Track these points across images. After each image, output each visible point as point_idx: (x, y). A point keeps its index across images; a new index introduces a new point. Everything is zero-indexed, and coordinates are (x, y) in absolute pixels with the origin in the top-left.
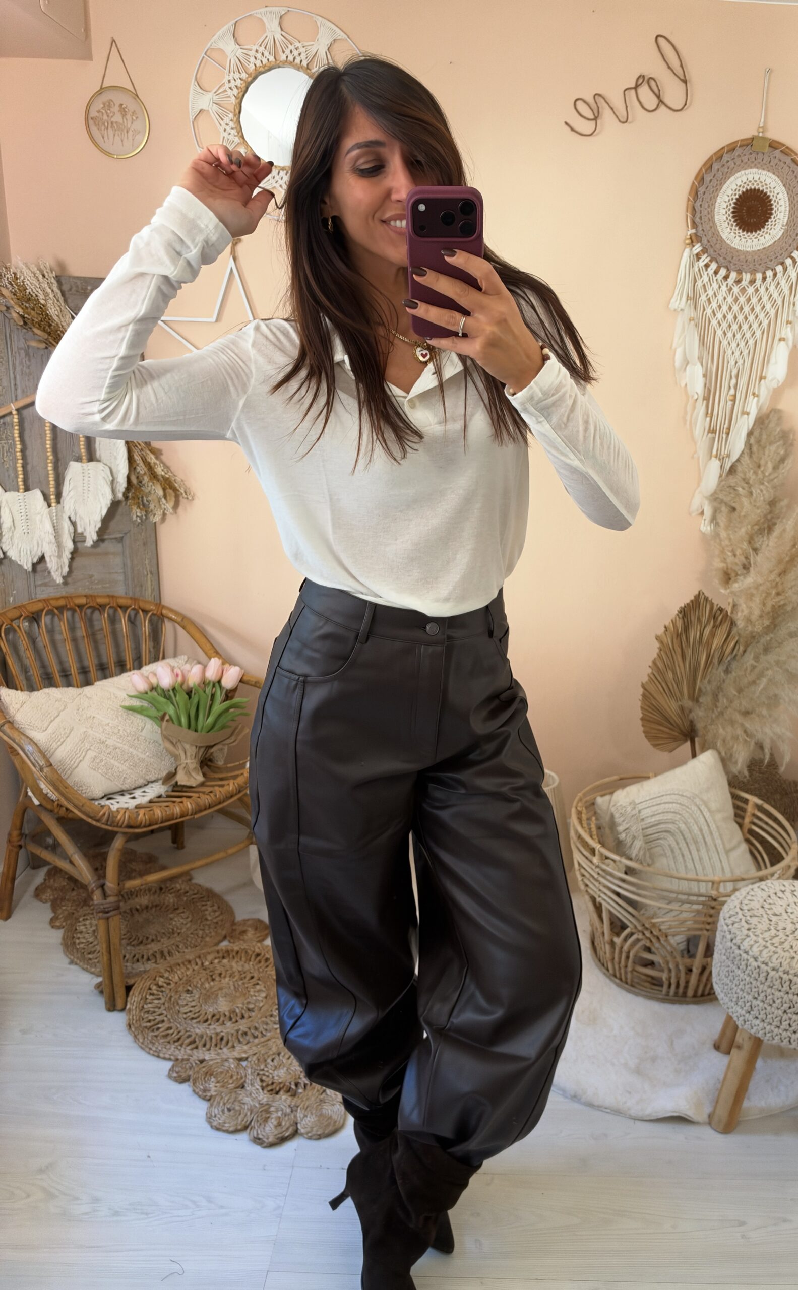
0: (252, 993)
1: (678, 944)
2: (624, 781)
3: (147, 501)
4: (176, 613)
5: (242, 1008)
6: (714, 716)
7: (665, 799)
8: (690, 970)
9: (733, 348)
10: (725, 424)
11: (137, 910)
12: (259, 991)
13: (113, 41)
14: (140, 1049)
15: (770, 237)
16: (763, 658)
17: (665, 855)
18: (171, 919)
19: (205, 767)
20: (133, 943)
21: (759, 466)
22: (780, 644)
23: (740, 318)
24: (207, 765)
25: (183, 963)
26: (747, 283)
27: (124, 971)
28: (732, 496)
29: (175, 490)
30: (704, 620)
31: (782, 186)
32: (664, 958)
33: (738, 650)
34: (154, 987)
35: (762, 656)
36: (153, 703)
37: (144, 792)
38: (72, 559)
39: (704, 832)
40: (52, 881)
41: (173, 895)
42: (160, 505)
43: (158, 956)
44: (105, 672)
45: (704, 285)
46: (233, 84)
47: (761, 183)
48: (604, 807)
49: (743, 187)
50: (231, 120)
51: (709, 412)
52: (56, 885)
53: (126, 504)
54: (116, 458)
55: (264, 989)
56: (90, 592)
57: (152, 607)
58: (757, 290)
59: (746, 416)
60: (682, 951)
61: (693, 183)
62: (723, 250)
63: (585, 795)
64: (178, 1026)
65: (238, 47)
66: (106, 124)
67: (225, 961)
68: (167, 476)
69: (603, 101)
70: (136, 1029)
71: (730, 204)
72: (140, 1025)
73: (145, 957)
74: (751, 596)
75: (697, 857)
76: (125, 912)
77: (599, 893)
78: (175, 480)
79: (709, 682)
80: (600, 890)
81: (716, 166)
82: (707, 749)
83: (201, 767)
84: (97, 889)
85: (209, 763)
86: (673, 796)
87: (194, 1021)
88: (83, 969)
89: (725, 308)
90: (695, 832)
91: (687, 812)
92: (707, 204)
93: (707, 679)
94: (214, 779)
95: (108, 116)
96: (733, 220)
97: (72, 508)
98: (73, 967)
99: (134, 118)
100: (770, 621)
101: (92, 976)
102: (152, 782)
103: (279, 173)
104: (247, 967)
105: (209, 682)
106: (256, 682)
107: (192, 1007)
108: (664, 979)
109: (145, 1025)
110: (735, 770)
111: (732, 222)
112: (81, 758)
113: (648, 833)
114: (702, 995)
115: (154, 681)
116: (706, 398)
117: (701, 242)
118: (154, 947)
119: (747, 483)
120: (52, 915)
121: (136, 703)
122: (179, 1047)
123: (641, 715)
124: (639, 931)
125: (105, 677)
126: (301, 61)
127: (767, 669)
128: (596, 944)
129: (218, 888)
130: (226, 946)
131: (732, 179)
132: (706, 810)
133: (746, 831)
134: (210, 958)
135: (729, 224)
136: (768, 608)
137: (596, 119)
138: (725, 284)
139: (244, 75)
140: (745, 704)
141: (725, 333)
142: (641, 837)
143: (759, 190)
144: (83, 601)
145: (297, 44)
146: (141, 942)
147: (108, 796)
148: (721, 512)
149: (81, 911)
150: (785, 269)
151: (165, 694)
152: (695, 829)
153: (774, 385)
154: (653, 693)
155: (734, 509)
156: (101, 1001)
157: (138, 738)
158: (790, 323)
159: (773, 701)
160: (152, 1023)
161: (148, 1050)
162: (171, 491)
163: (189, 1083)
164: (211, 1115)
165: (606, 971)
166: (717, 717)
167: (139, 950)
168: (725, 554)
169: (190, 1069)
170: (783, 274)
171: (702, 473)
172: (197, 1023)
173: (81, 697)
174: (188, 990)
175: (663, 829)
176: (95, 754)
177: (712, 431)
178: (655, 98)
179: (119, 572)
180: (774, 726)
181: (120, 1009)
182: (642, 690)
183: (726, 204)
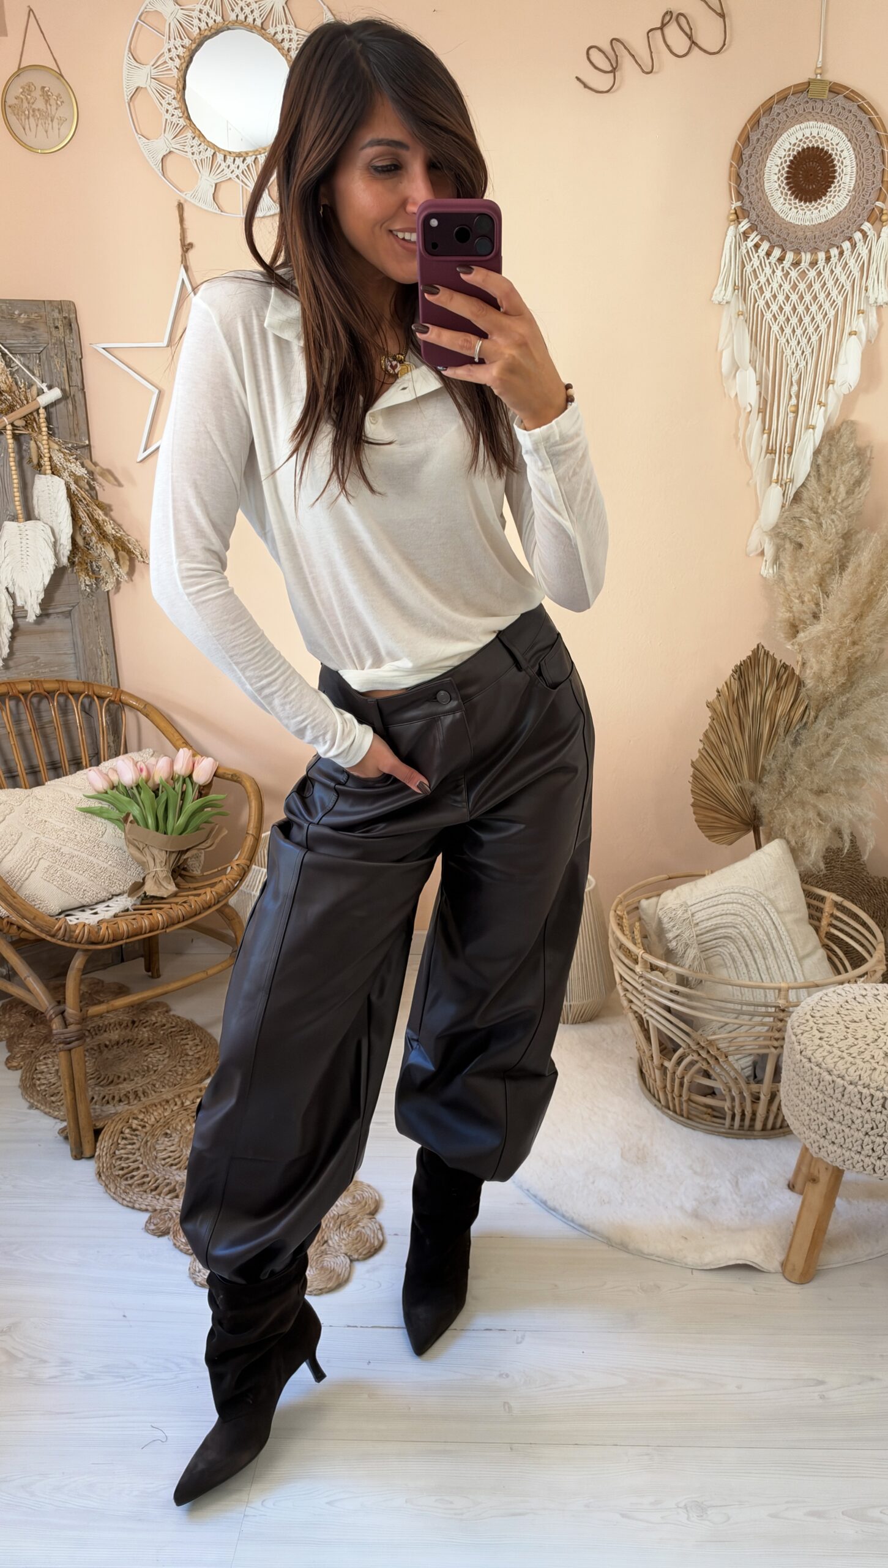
1: (742, 1069)
2: (674, 880)
4: (138, 699)
6: (779, 798)
7: (722, 899)
8: (758, 1099)
9: (793, 347)
10: (786, 442)
11: (106, 1046)
13: (31, 10)
14: (112, 1200)
15: (833, 206)
16: (837, 724)
17: (724, 965)
18: (146, 1056)
19: (179, 877)
20: (102, 1083)
21: (829, 492)
22: (859, 705)
23: (801, 309)
24: (181, 875)
25: (160, 1103)
26: (807, 264)
27: (93, 1114)
28: (797, 529)
29: (129, 552)
30: (765, 680)
31: (846, 141)
32: (725, 1083)
33: (807, 716)
34: (127, 1131)
35: (837, 721)
36: (114, 803)
37: (108, 906)
38: (13, 638)
39: (772, 936)
40: (7, 1016)
41: (148, 1029)
42: (113, 571)
43: (131, 1096)
44: (56, 770)
45: (753, 271)
46: (174, 53)
47: (821, 138)
48: (651, 911)
49: (798, 146)
50: (174, 99)
51: (766, 428)
52: (13, 1020)
54: (57, 515)
56: (35, 677)
57: (109, 693)
58: (820, 274)
59: (811, 430)
60: (748, 1077)
61: (737, 145)
62: (775, 226)
63: (625, 896)
64: (156, 1173)
65: (178, 7)
66: (27, 112)
68: (119, 535)
69: (623, 47)
70: (107, 1177)
71: (783, 169)
72: (112, 1173)
73: (117, 1098)
74: (820, 649)
75: (764, 967)
76: (92, 1049)
77: (644, 1008)
78: (128, 541)
79: (773, 757)
80: (645, 1005)
81: (764, 121)
82: (773, 839)
83: (173, 876)
84: (56, 1016)
85: (183, 872)
86: (732, 895)
87: (174, 1167)
88: (45, 1113)
89: (781, 298)
90: (761, 936)
91: (751, 913)
92: (754, 170)
93: (771, 754)
94: (189, 889)
95: (29, 103)
96: (787, 188)
97: (9, 577)
98: (33, 1112)
99: (59, 103)
100: (845, 678)
101: (57, 1121)
102: (117, 895)
103: (234, 160)
105: (179, 777)
106: (232, 775)
107: (171, 1152)
108: (726, 1109)
109: (117, 1173)
110: (807, 862)
111: (786, 191)
112: (32, 869)
113: (703, 940)
114: (773, 1128)
115: (114, 778)
116: (762, 411)
117: (748, 217)
118: (127, 1087)
119: (816, 513)
120: (9, 1054)
121: (95, 804)
122: (157, 1197)
123: (692, 800)
124: (694, 1051)
125: (58, 777)
126: (254, 20)
127: (844, 736)
128: (644, 1071)
129: (199, 1020)
131: (785, 135)
132: (773, 910)
133: (823, 935)
134: (191, 1096)
135: (782, 193)
136: (843, 662)
137: (614, 71)
138: (780, 268)
139: (187, 42)
140: (818, 781)
141: (782, 329)
142: (695, 945)
143: (818, 148)
144: (28, 687)
146: (112, 1082)
148: (785, 549)
149: (42, 1049)
150: (854, 246)
151: (127, 791)
152: (760, 933)
153: (845, 390)
154: (704, 772)
155: (800, 546)
156: (66, 1149)
157: (98, 844)
158: (863, 313)
159: (853, 777)
160: (126, 1171)
161: (120, 1200)
162: (124, 553)
163: (169, 1236)
164: (195, 1270)
165: (657, 1103)
166: (784, 799)
167: (109, 1090)
168: (792, 601)
169: (170, 1220)
170: (852, 252)
171: (760, 502)
172: (177, 1169)
173: (30, 798)
174: (166, 1134)
175: (722, 935)
176: (48, 863)
177: (771, 451)
178: (687, 40)
179: (69, 652)
180: (853, 805)
181: (88, 1156)
182: (692, 769)
183: (778, 169)
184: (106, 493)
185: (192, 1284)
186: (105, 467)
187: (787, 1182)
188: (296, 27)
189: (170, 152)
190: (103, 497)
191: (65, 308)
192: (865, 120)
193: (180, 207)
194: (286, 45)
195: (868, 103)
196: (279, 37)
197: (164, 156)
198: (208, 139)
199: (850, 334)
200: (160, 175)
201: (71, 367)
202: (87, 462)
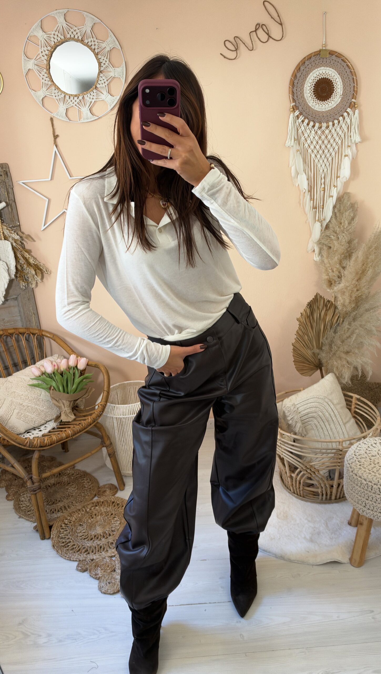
0: (113, 522)
1: (324, 473)
2: (288, 394)
3: (27, 277)
4: (50, 333)
5: (109, 531)
6: (331, 356)
7: (310, 401)
8: (332, 486)
9: (321, 163)
10: (321, 203)
11: (49, 486)
12: (116, 521)
14: (60, 557)
15: (334, 102)
16: (353, 324)
17: (313, 429)
18: (67, 489)
20: (49, 504)
21: (341, 223)
22: (361, 316)
23: (323, 147)
24: (76, 410)
25: (76, 511)
26: (325, 128)
27: (47, 519)
28: (329, 240)
29: (41, 270)
30: (321, 307)
31: (338, 75)
32: (318, 481)
33: (340, 321)
34: (63, 525)
35: (352, 322)
36: (44, 381)
37: (45, 427)
39: (332, 415)
40: (4, 476)
41: (66, 476)
42: (34, 279)
43: (63, 509)
44: (17, 368)
45: (302, 132)
46: (44, 53)
47: (327, 74)
49: (318, 78)
50: (46, 73)
51: (313, 198)
52: (7, 478)
53: (17, 280)
54: (8, 257)
55: (119, 520)
56: (4, 328)
57: (37, 332)
58: (330, 131)
59: (331, 198)
60: (327, 477)
61: (291, 78)
62: (310, 112)
64: (78, 543)
65: (44, 33)
67: (97, 508)
68: (36, 263)
69: (239, 40)
70: (57, 547)
71: (312, 88)
72: (59, 545)
73: (57, 510)
74: (343, 293)
75: (329, 429)
76: (43, 488)
77: (282, 453)
78: (40, 265)
79: (326, 338)
80: (282, 451)
81: (302, 68)
82: (329, 373)
83: (73, 411)
84: (29, 480)
85: (76, 408)
86: (314, 399)
87: (86, 540)
88: (26, 520)
89: (315, 143)
90: (327, 416)
91: (322, 406)
92: (300, 89)
93: (325, 337)
94: (81, 417)
96: (314, 96)
98: (21, 519)
100: (355, 304)
101: (31, 523)
102: (49, 421)
103: (74, 98)
104: (108, 509)
105: (71, 367)
106: (95, 365)
107: (84, 533)
108: (319, 492)
109: (61, 545)
110: (344, 382)
112: (11, 414)
113: (303, 419)
114: (339, 498)
115: (43, 370)
116: (310, 191)
117: (299, 109)
118: (61, 504)
120: (7, 494)
121: (35, 382)
122: (80, 554)
123: (294, 359)
124: (304, 470)
125: (18, 371)
126: (78, 37)
127: (356, 329)
128: (283, 478)
129: (88, 470)
130: (97, 499)
131: (311, 74)
132: (332, 404)
133: (353, 412)
134: (89, 507)
135: (312, 98)
136: (353, 298)
137: (236, 50)
138: (313, 130)
139: (49, 48)
140: (346, 348)
141: (316, 156)
142: (300, 422)
143: (326, 78)
144: (1, 333)
145: (75, 28)
146: (54, 503)
147: (28, 432)
148: (323, 249)
149: (21, 490)
150: (344, 119)
151: (49, 376)
152: (327, 414)
153: (345, 180)
154: (298, 347)
155: (330, 247)
156: (37, 535)
157: (39, 400)
158: (350, 147)
159: (360, 345)
160: (65, 543)
161: (64, 557)
162: (39, 271)
163: (87, 572)
164: (101, 587)
165: (290, 491)
166: (332, 356)
167: (53, 507)
168: (328, 271)
169: (87, 564)
170: (344, 121)
171: (311, 229)
172: (87, 541)
173: (7, 382)
174: (80, 525)
175: (310, 416)
176: (18, 411)
177: (315, 208)
178: (267, 35)
179: (17, 315)
180: (362, 358)
181: (48, 538)
182: (292, 347)
183: (309, 88)
184: (28, 245)
185: (100, 593)
186: (27, 234)
187: (348, 522)
188: (97, 39)
189: (45, 96)
190: (27, 247)
191: (4, 166)
192: (345, 66)
193: (52, 119)
194: (93, 47)
195: (346, 58)
196: (90, 44)
197: (43, 98)
198: (62, 89)
199: (345, 156)
200: (42, 106)
201: (9, 192)
202: (20, 233)
